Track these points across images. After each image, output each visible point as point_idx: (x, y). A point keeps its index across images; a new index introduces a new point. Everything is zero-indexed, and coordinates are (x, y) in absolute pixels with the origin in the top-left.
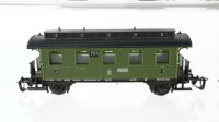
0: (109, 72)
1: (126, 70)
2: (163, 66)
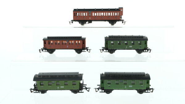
0: (58, 88)
1: (63, 87)
2: (74, 86)
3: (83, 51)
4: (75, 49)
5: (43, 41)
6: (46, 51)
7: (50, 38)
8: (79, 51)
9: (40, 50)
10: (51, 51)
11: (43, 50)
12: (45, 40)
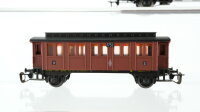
3: (161, 78)
4: (132, 73)
5: (31, 45)
6: (40, 76)
7: (54, 38)
8: (146, 79)
9: (21, 75)
10: (57, 78)
11: (30, 76)
12: (36, 43)
